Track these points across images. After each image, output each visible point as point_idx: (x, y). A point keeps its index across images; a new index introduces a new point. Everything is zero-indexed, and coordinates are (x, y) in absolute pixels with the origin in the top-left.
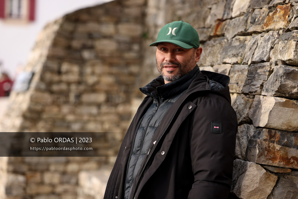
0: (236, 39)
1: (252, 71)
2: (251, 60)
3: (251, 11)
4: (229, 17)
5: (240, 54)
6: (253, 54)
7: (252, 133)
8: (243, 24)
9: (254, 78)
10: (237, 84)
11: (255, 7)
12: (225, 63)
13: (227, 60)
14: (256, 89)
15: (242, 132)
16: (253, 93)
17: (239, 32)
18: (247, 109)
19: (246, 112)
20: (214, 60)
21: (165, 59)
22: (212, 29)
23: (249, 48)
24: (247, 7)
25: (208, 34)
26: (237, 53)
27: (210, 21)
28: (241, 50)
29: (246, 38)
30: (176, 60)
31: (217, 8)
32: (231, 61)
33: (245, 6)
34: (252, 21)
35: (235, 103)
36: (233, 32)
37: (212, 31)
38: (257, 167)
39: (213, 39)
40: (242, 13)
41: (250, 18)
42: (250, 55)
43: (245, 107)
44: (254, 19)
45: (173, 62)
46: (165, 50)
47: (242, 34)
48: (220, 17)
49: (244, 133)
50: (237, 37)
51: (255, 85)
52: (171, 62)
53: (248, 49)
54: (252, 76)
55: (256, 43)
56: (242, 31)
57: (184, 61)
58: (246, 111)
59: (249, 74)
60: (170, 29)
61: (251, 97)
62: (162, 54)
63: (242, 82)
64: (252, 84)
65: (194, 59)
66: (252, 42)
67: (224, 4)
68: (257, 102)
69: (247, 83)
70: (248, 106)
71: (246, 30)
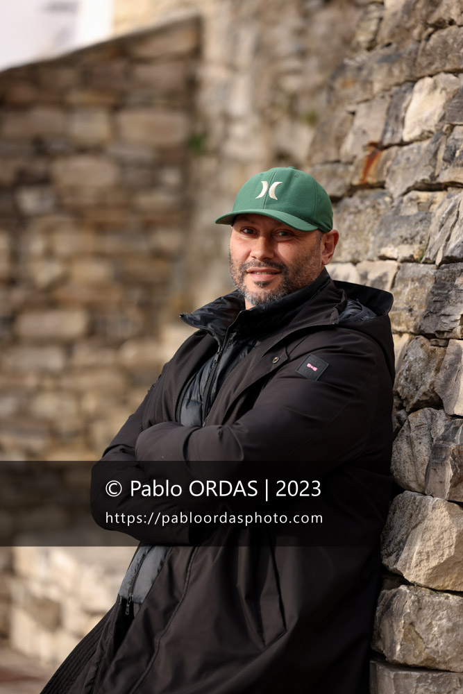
0: (411, 200)
1: (445, 280)
2: (443, 253)
3: (447, 129)
4: (397, 141)
5: (418, 238)
6: (448, 239)
7: (440, 429)
8: (427, 162)
9: (447, 297)
10: (411, 310)
11: (454, 120)
12: (383, 258)
13: (389, 251)
14: (452, 325)
15: (418, 427)
16: (445, 334)
17: (416, 182)
18: (431, 372)
19: (429, 381)
20: (360, 247)
21: (251, 254)
22: (357, 168)
23: (439, 224)
24: (436, 118)
25: (348, 180)
26: (410, 234)
27: (352, 146)
28: (419, 228)
29: (433, 197)
30: (276, 255)
31: (368, 115)
32: (398, 253)
33: (432, 114)
34: (448, 156)
35: (406, 358)
36: (405, 180)
37: (356, 173)
38: (449, 509)
39: (359, 193)
40: (426, 134)
41: (443, 147)
42: (440, 241)
43: (427, 368)
44: (451, 150)
45: (270, 261)
46: (252, 233)
47: (424, 186)
48: (375, 138)
49: (423, 431)
50: (413, 194)
51: (449, 315)
52: (264, 259)
53: (437, 225)
54: (443, 294)
55: (455, 213)
56: (423, 180)
57: (295, 260)
58: (430, 377)
59: (437, 289)
60: (265, 184)
61: (442, 343)
62: (245, 242)
63: (420, 307)
64: (443, 312)
65: (318, 256)
66: (447, 208)
67: (386, 106)
68: (452, 357)
69: (432, 310)
70: (434, 365)
71: (433, 177)
